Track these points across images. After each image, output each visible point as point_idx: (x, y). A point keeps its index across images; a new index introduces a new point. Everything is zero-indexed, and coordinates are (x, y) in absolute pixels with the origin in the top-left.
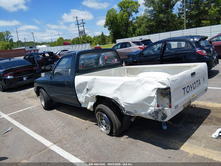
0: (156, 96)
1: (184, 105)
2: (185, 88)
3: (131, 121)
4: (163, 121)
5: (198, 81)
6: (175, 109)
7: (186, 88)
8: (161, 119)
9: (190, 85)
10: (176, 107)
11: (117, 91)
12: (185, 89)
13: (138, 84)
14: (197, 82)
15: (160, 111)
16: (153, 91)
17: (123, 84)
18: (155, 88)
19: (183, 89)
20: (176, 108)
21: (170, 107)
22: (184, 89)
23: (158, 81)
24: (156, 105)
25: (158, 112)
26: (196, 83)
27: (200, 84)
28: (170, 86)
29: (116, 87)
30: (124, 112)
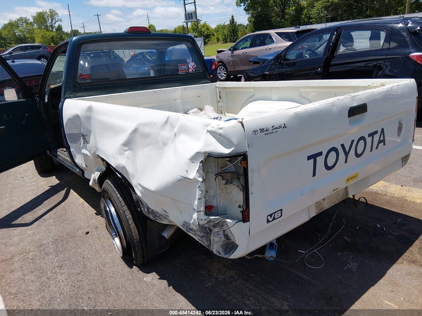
0: (200, 179)
1: (318, 204)
2: (320, 154)
3: (164, 237)
4: (226, 256)
5: (376, 132)
6: (268, 221)
7: (324, 154)
8: (221, 250)
9: (343, 146)
10: (271, 215)
11: (126, 148)
12: (320, 160)
13: (166, 133)
14: (372, 135)
15: (214, 226)
16: (193, 159)
17: (135, 131)
18: (197, 150)
19: (309, 158)
20: (274, 219)
21: (245, 218)
22: (314, 157)
23: (209, 128)
24: (202, 209)
25: (211, 230)
26: (369, 140)
27: (382, 141)
28: (245, 148)
29: (123, 138)
30: (142, 209)
